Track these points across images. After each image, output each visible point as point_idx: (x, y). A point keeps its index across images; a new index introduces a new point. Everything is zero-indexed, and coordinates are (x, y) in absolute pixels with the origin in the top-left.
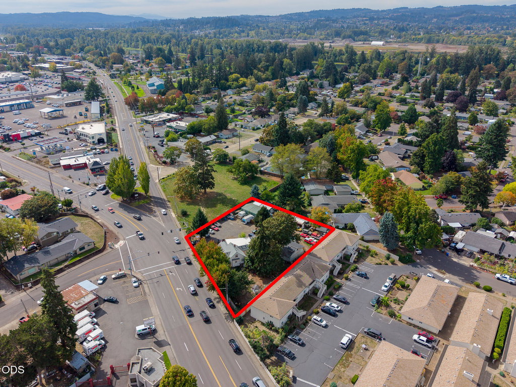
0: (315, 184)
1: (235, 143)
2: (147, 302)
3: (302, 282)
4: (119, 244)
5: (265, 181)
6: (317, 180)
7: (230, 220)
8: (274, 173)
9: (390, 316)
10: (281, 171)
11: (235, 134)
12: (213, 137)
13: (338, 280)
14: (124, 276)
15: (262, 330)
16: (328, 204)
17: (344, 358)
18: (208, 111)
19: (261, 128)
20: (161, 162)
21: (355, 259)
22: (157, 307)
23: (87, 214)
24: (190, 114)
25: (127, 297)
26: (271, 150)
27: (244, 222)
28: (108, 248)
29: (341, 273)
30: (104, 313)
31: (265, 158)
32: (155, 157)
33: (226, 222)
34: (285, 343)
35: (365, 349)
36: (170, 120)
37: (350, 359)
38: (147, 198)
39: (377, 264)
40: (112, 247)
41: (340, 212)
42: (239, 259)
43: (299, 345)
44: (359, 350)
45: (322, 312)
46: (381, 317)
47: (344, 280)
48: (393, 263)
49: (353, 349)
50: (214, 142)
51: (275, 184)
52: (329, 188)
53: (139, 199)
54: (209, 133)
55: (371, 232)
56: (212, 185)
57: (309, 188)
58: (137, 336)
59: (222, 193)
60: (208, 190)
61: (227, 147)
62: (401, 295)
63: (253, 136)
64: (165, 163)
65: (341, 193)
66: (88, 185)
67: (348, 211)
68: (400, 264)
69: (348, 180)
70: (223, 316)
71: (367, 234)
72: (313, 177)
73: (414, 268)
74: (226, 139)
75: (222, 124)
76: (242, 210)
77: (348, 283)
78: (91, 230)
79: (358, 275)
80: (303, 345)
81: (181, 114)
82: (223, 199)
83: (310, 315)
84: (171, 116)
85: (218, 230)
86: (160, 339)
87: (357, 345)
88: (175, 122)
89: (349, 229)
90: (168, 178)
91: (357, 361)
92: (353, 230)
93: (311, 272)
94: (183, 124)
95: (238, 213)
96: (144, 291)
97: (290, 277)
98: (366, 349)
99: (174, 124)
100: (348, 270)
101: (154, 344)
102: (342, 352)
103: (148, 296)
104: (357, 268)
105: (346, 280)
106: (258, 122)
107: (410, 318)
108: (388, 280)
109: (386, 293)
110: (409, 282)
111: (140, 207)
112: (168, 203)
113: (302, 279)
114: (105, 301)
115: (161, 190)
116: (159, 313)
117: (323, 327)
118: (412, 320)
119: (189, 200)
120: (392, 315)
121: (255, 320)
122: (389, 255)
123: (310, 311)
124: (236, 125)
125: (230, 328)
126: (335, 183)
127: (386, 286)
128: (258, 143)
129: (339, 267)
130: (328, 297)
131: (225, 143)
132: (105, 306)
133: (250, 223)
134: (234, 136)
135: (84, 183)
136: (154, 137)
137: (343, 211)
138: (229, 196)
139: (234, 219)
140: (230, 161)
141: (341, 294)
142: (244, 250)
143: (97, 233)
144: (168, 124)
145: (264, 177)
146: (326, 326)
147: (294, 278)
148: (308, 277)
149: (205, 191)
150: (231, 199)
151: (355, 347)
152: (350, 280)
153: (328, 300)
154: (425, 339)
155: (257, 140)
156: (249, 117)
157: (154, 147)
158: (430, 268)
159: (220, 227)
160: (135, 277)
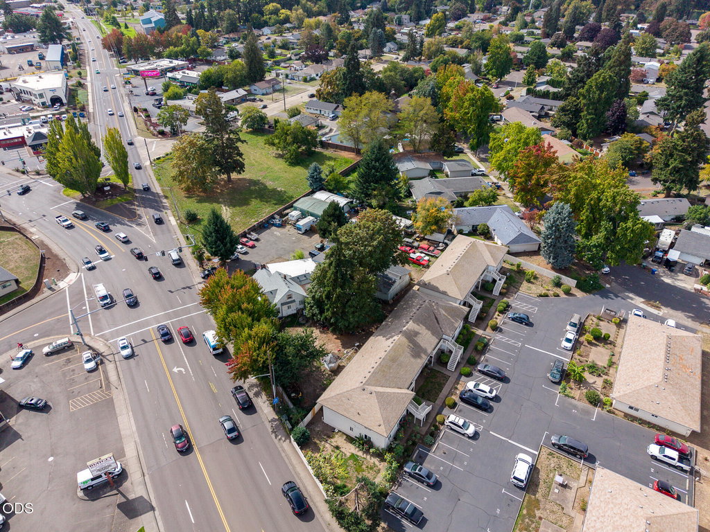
0: (414, 160)
1: (276, 101)
2: (110, 403)
3: (419, 346)
4: (67, 280)
5: (330, 159)
6: (415, 152)
7: (274, 228)
8: (345, 144)
9: (591, 403)
10: (357, 140)
11: (277, 87)
12: (242, 92)
13: (479, 332)
14: (69, 347)
15: (348, 455)
16: (439, 193)
17: (525, 512)
18: (234, 55)
19: (317, 78)
20: (156, 133)
21: (503, 288)
22: (131, 413)
23: (14, 224)
24: (206, 60)
25: (70, 395)
26: (336, 109)
27: (299, 229)
28: (45, 289)
29: (482, 318)
30: (17, 436)
31: (326, 122)
32: (146, 125)
33: (268, 231)
34: (400, 484)
35: (562, 485)
36: (173, 69)
37: (538, 513)
38: (128, 192)
39: (541, 296)
40: (53, 286)
41: (460, 205)
42: (294, 301)
43: (429, 485)
44: (549, 488)
45: (462, 404)
46: (575, 407)
47: (489, 330)
48: (568, 293)
49: (537, 485)
50: (243, 99)
51: (346, 162)
52: (436, 166)
53: (112, 195)
54: (235, 86)
55: (521, 238)
56: (240, 167)
57: (404, 167)
58: (80, 494)
59: (259, 180)
60: (234, 176)
61: (265, 107)
62: (598, 355)
63: (305, 91)
64: (162, 133)
65: (456, 174)
66: (23, 173)
67: (474, 203)
68: (579, 294)
69: (462, 152)
70: (268, 426)
71: (514, 241)
72: (408, 149)
73: (605, 300)
74: (263, 94)
75: (254, 72)
76: (296, 209)
77: (498, 336)
78: (16, 256)
79: (513, 319)
80: (436, 486)
81: (193, 61)
82: (260, 190)
83: (439, 413)
84: (176, 63)
85: (253, 247)
86: (131, 496)
87: (542, 475)
88: (180, 72)
89: (481, 234)
90: (167, 157)
91: (552, 517)
92: (488, 235)
93: (433, 322)
94: (194, 75)
95: (287, 214)
96: (107, 378)
97: (396, 338)
98: (564, 486)
99: (179, 75)
100: (492, 309)
101: (117, 511)
102: (518, 497)
103: (113, 388)
104: (508, 306)
105: (493, 330)
106: (311, 69)
107: (631, 408)
108: (568, 327)
109: (571, 353)
110: (606, 328)
111: (113, 209)
112: (165, 201)
113: (419, 340)
114: (22, 407)
115: (154, 179)
116: (134, 428)
117: (469, 437)
118: (637, 410)
119: (202, 194)
120: (595, 401)
121: (333, 429)
122: (560, 278)
123: (439, 402)
124: (278, 75)
125: (283, 455)
126: (445, 158)
127: (568, 340)
128: (315, 99)
129: (478, 306)
130: (467, 369)
131: (262, 101)
132: (20, 421)
133: (310, 232)
134: (275, 91)
135: (18, 171)
136: (147, 94)
137: (466, 203)
138: (270, 184)
139: (282, 225)
140: (270, 127)
141: (490, 360)
142: (303, 283)
143: (27, 260)
144: (169, 75)
145: (328, 152)
146: (476, 436)
147: (404, 340)
148: (430, 333)
149: (229, 177)
150: (274, 190)
151: (541, 482)
152: (501, 331)
153: (469, 375)
154: (675, 454)
155: (312, 96)
156: (296, 64)
157: (146, 110)
158: (632, 299)
159: (257, 240)
160: (90, 348)
